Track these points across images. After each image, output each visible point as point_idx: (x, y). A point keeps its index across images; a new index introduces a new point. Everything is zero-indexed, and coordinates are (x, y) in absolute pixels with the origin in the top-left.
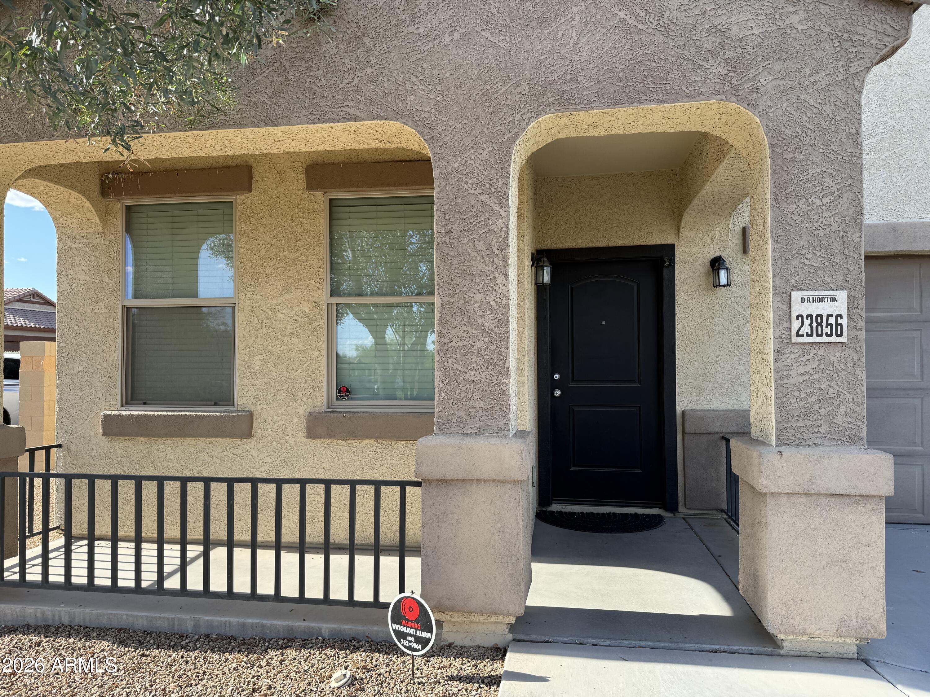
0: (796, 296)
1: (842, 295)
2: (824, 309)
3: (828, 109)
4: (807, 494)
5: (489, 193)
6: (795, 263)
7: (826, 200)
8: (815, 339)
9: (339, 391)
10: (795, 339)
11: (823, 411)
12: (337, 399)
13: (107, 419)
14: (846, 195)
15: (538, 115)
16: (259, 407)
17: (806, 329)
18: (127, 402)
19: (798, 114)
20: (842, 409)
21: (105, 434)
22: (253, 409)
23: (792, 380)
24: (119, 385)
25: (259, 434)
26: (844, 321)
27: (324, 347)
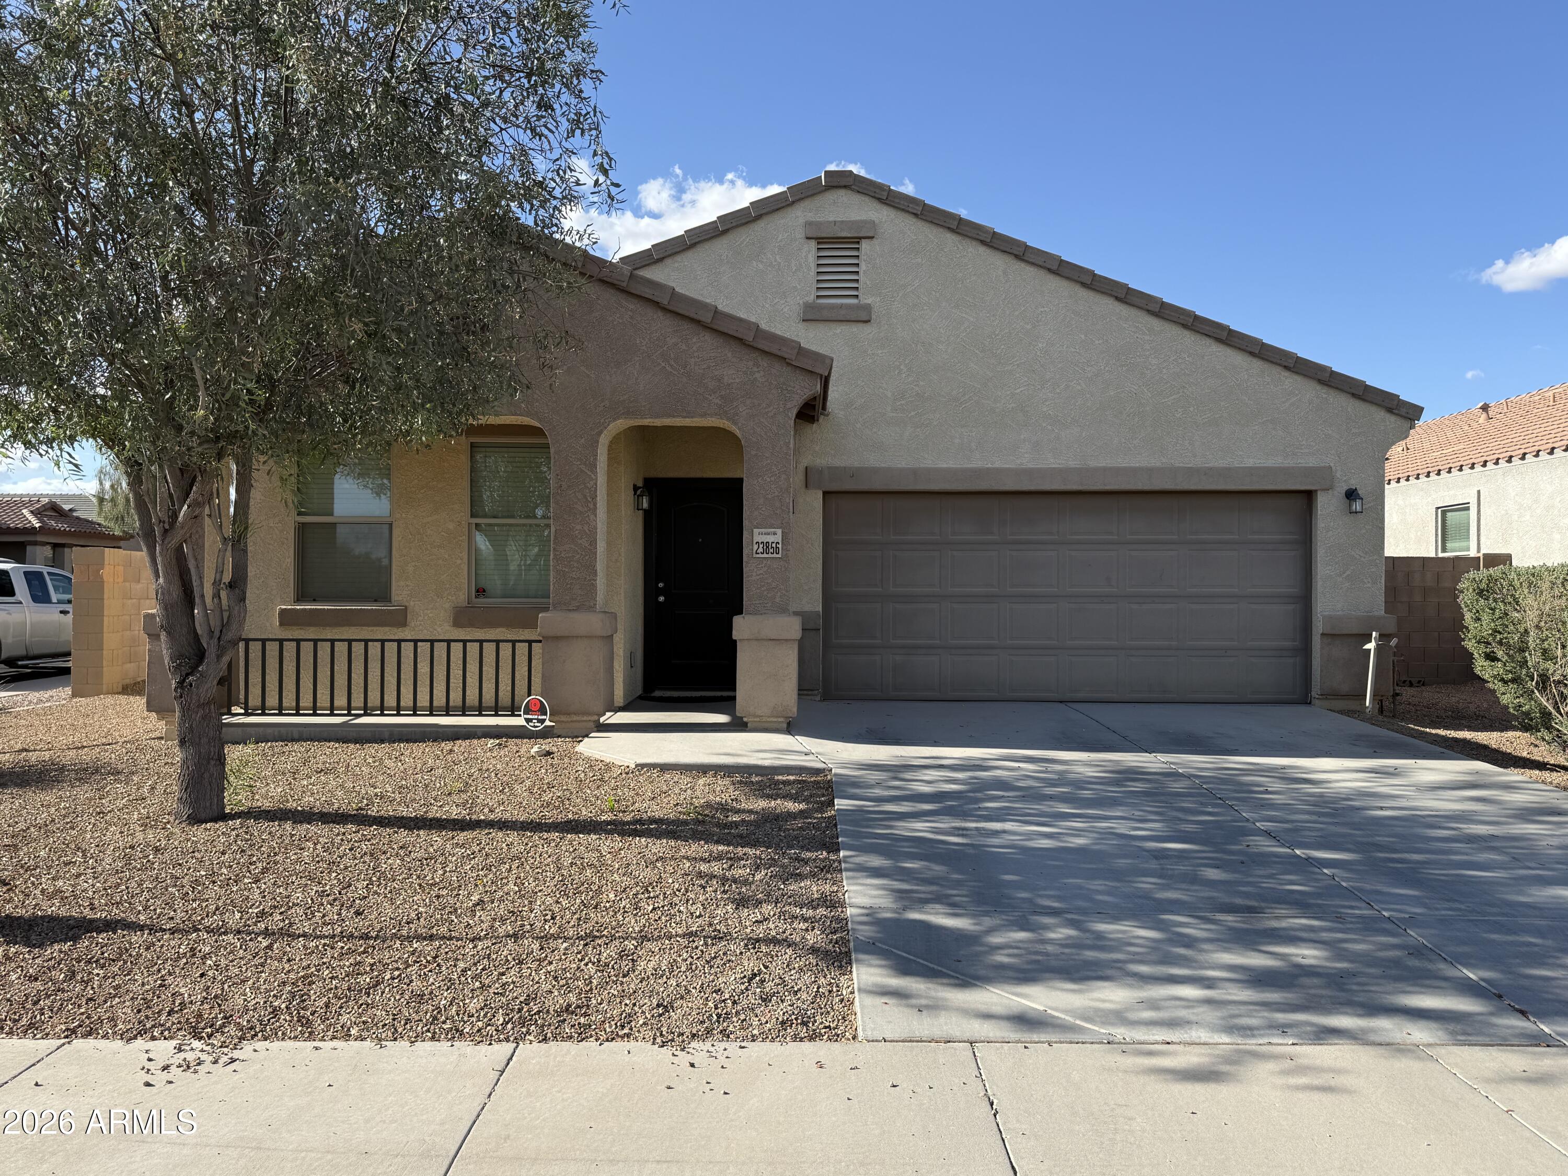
0: (756, 531)
1: (779, 531)
2: (770, 539)
3: (774, 428)
4: (757, 640)
5: (585, 464)
6: (756, 513)
7: (772, 479)
8: (765, 555)
9: (478, 591)
10: (755, 555)
11: (769, 595)
12: (476, 597)
13: (283, 612)
14: (783, 476)
15: (615, 420)
16: (412, 603)
17: (761, 550)
18: (299, 599)
19: (759, 430)
20: (779, 594)
21: (281, 624)
22: (407, 604)
23: (754, 578)
24: (292, 585)
25: (413, 624)
26: (780, 546)
27: (466, 557)
